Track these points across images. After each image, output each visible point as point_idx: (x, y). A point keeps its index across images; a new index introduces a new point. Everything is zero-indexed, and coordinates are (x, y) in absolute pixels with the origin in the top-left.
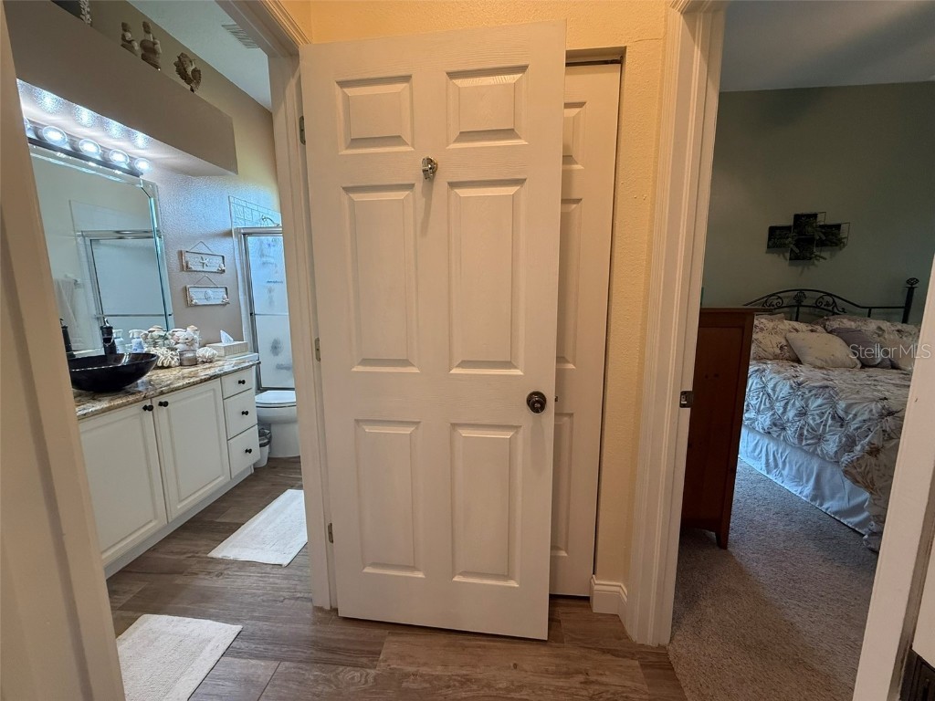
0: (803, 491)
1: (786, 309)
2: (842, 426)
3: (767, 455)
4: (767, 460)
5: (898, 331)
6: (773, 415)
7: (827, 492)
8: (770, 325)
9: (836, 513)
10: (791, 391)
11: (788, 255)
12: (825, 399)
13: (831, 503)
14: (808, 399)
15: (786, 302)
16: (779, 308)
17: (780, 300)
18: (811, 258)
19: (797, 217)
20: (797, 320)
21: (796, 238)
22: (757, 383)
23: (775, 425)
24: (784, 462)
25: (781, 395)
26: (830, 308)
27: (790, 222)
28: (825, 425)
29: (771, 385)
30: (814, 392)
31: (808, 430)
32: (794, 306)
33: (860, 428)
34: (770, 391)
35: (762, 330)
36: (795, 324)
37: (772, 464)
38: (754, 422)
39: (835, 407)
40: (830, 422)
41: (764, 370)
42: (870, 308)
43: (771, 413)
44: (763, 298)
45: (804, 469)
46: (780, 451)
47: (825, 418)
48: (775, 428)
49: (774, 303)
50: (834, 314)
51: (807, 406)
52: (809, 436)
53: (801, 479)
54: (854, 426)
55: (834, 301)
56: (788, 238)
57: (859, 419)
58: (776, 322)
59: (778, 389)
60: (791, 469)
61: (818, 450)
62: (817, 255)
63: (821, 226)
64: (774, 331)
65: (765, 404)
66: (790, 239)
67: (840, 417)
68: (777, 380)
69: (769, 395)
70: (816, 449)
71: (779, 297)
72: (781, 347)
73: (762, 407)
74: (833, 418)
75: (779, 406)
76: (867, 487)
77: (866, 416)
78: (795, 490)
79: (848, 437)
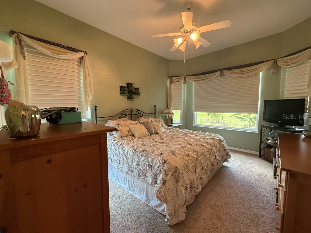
0: (142, 198)
1: (128, 116)
2: (152, 169)
3: (129, 182)
4: (129, 185)
5: (155, 121)
6: (128, 165)
7: (150, 198)
8: (124, 123)
9: (154, 207)
10: (133, 154)
11: (126, 97)
12: (144, 157)
13: (152, 202)
14: (139, 157)
15: (128, 113)
16: (126, 115)
17: (126, 113)
18: (133, 98)
19: (127, 84)
20: (132, 120)
21: (128, 91)
22: (121, 151)
23: (130, 170)
24: (135, 185)
25: (130, 156)
26: (139, 115)
27: (125, 85)
28: (146, 170)
29: (126, 151)
30: (140, 154)
31: (141, 173)
32: (130, 114)
33: (157, 170)
34: (126, 154)
35: (121, 125)
36: (131, 121)
37: (131, 186)
38: (122, 169)
39: (148, 161)
40: (147, 168)
41: (123, 144)
42: (148, 114)
43: (127, 165)
44: (121, 112)
45: (142, 188)
46: (133, 181)
47: (146, 166)
48: (130, 172)
49: (125, 114)
50: (141, 116)
51: (139, 161)
52: (142, 175)
53: (141, 192)
54: (155, 169)
55: (140, 113)
56: (125, 90)
57: (157, 166)
58: (126, 122)
59: (129, 153)
60: (137, 188)
61: (145, 181)
62: (134, 98)
63: (134, 88)
64: (125, 125)
65: (125, 160)
66: (126, 91)
67: (150, 165)
68: (128, 149)
69: (126, 156)
70: (144, 180)
71: (126, 112)
72: (128, 131)
73: (124, 162)
74: (148, 166)
75: (130, 161)
76: (165, 202)
77: (158, 165)
78: (139, 197)
79: (154, 174)
